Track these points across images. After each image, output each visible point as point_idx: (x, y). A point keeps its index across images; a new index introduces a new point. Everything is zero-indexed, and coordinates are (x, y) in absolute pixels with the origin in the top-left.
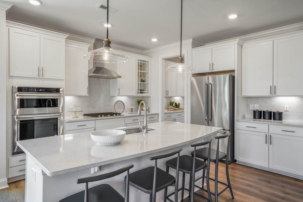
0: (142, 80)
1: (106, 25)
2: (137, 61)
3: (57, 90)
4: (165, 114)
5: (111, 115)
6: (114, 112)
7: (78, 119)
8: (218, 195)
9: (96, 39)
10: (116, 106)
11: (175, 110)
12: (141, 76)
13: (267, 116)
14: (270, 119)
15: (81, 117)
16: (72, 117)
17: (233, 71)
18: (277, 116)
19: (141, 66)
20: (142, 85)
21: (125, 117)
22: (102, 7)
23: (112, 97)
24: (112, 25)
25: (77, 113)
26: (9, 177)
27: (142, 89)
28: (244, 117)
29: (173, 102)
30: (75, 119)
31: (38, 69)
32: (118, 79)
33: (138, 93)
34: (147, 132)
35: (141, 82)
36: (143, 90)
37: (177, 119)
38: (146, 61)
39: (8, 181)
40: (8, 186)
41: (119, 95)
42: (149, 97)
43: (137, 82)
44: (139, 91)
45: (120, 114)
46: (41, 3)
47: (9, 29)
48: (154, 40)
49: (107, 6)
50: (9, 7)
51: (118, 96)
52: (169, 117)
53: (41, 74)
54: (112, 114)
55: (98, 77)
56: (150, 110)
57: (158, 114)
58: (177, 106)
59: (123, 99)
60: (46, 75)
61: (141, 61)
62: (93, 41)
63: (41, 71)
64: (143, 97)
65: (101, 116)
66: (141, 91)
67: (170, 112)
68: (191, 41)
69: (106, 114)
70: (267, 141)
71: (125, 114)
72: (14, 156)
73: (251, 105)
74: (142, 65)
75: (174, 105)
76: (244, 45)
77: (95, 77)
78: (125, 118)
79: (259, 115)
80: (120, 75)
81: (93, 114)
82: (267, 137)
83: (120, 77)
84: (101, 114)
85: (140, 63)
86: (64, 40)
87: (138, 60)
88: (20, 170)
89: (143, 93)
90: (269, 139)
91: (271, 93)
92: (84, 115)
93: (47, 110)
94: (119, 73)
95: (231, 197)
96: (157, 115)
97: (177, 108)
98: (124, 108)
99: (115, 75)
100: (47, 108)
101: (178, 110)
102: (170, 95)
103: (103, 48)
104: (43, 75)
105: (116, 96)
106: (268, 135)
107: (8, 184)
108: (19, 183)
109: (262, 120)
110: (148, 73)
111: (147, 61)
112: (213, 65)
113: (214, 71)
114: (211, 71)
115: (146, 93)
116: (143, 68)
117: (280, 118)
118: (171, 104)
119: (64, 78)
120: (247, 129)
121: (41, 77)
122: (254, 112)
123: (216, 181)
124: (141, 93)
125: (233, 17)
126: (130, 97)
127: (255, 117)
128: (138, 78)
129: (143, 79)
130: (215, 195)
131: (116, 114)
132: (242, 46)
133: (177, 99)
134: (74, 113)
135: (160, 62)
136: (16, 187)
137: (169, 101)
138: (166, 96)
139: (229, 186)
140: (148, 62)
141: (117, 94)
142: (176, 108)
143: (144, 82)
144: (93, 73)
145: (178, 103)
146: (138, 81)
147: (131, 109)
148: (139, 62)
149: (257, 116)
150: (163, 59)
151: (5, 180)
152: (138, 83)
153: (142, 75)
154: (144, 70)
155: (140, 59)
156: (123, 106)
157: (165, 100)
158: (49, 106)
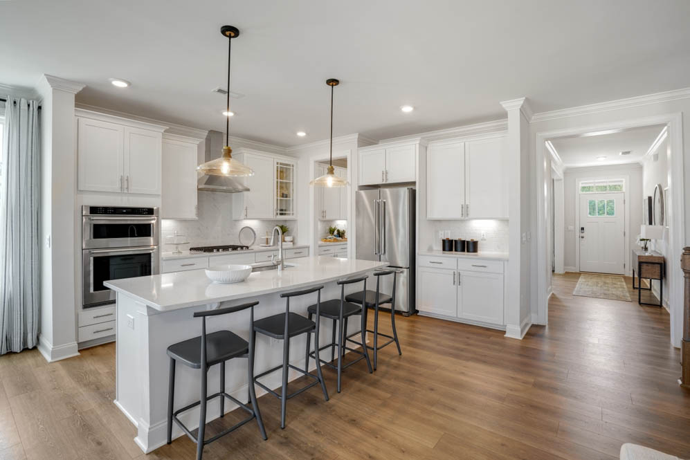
0: (283, 194)
1: (226, 114)
2: (276, 165)
3: (150, 211)
4: (319, 247)
5: (233, 250)
6: (239, 244)
7: (181, 255)
8: (377, 349)
9: (211, 131)
10: (242, 235)
11: (336, 240)
12: (281, 188)
13: (459, 246)
14: (463, 250)
15: (187, 253)
16: (171, 253)
17: (414, 183)
18: (471, 247)
19: (281, 172)
20: (284, 202)
21: (255, 252)
22: (220, 91)
23: (236, 221)
24: (235, 113)
25: (180, 246)
26: (80, 341)
27: (284, 208)
28: (430, 249)
29: (333, 228)
30: (176, 256)
31: (121, 180)
32: (246, 193)
33: (277, 214)
34: (283, 269)
35: (283, 197)
36: (285, 211)
37: (338, 254)
38: (289, 165)
39: (79, 348)
40: (79, 354)
41: (247, 218)
42: (294, 221)
43: (275, 198)
44: (279, 212)
45: (247, 247)
46: (129, 84)
47: (78, 120)
48: (301, 134)
49: (227, 91)
50: (81, 89)
51: (245, 219)
52: (326, 252)
53: (126, 186)
54: (235, 248)
55: (213, 191)
56: (295, 241)
57: (308, 247)
58: (341, 234)
59: (253, 224)
60: (133, 189)
61: (281, 164)
62: (206, 134)
63: (125, 183)
64: (286, 221)
65: (218, 251)
66: (282, 212)
67: (328, 243)
68: (357, 136)
69: (225, 248)
70: (456, 280)
71: (255, 247)
72: (85, 309)
73: (440, 232)
74: (284, 171)
75: (336, 232)
76: (429, 145)
77: (208, 190)
78: (257, 254)
79: (450, 245)
80: (249, 187)
81: (205, 248)
82: (456, 276)
83: (248, 190)
84: (218, 248)
85: (281, 167)
86: (161, 134)
87: (277, 163)
88: (95, 331)
89: (285, 214)
90: (457, 279)
91: (462, 214)
92: (191, 249)
93: (129, 242)
94: (246, 184)
95: (398, 353)
96: (307, 249)
97: (340, 239)
98: (255, 238)
99: (240, 187)
100: (129, 238)
101: (341, 241)
102: (328, 218)
103: (222, 159)
104: (127, 188)
105: (242, 220)
106: (456, 273)
107: (79, 351)
108: (95, 349)
109: (454, 252)
110: (293, 183)
111: (291, 164)
112: (387, 173)
113: (389, 182)
114: (384, 183)
115: (289, 214)
116: (285, 175)
117: (475, 250)
118: (332, 231)
119: (160, 193)
120: (432, 265)
121: (126, 191)
122: (444, 241)
123: (376, 333)
124: (281, 214)
125: (407, 109)
126: (263, 220)
127: (444, 250)
128: (277, 191)
129: (285, 193)
130: (373, 349)
131: (242, 247)
132: (426, 148)
133: (341, 225)
134: (175, 246)
135: (312, 167)
136: (92, 355)
137: (328, 228)
138: (321, 218)
139: (396, 339)
140: (293, 166)
141: (243, 216)
142: (338, 238)
143: (286, 197)
144: (205, 184)
145: (341, 230)
146: (277, 196)
147: (266, 240)
148: (279, 166)
149: (447, 248)
150: (316, 161)
151: (75, 344)
152: (277, 200)
153: (284, 185)
154: (286, 179)
155: (279, 161)
156: (253, 235)
157: (320, 226)
158: (132, 235)
